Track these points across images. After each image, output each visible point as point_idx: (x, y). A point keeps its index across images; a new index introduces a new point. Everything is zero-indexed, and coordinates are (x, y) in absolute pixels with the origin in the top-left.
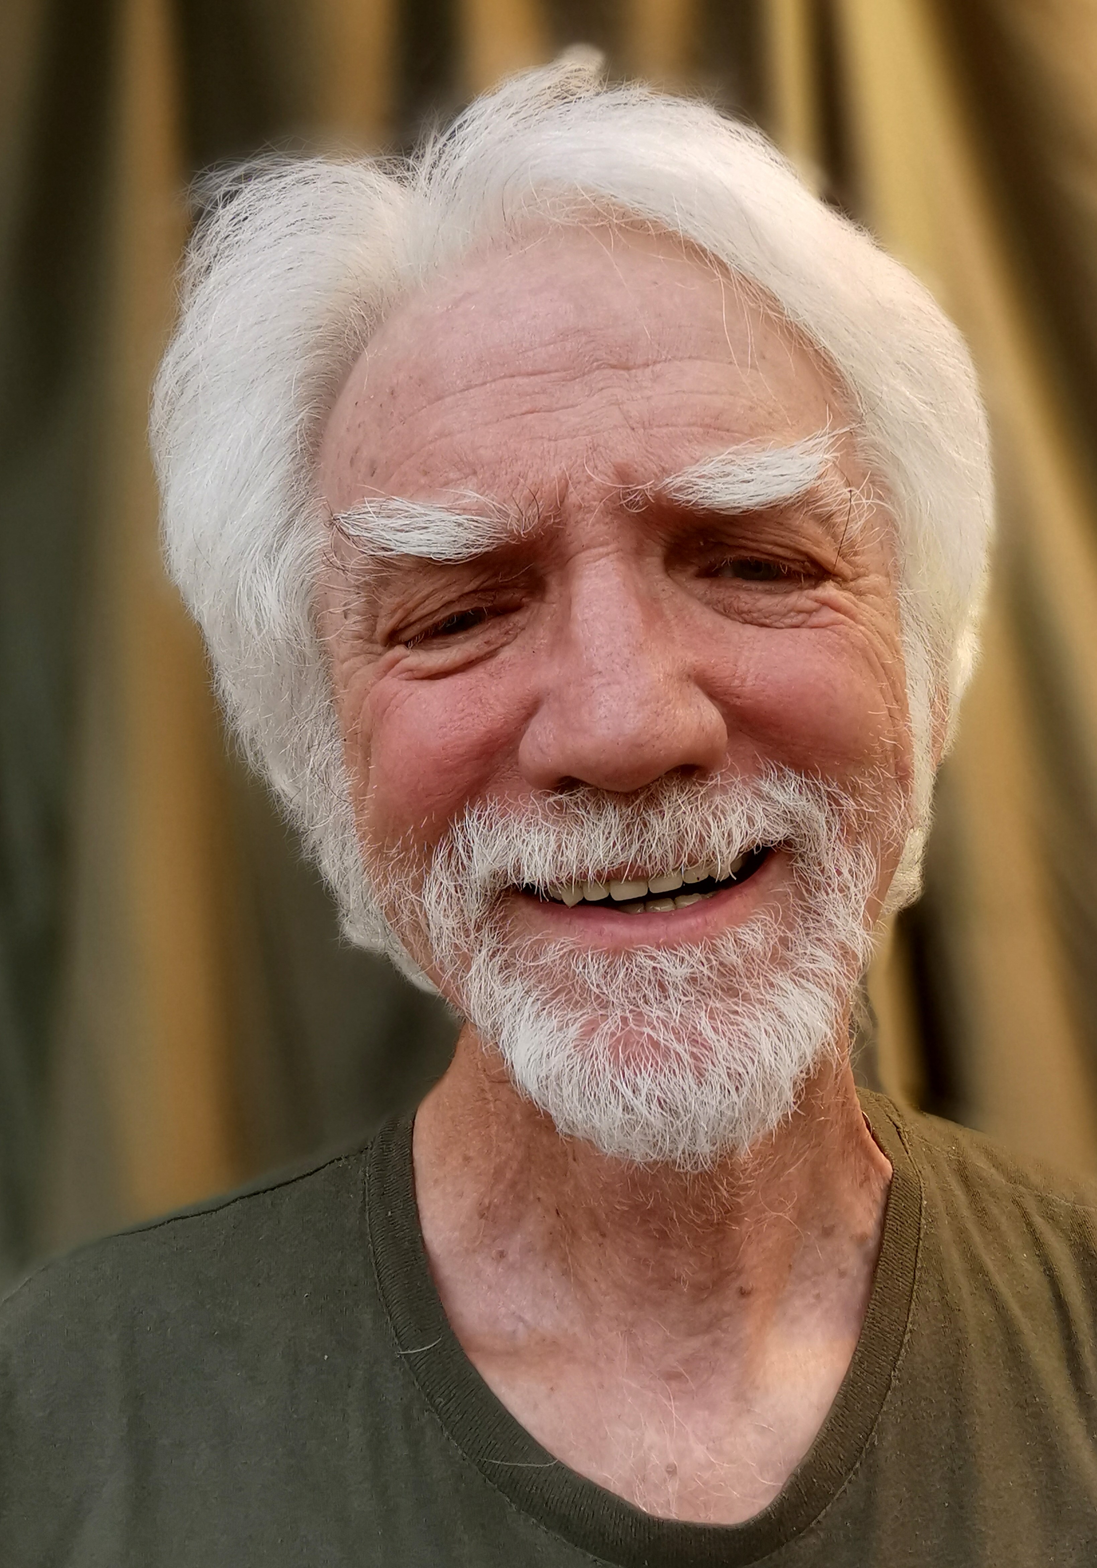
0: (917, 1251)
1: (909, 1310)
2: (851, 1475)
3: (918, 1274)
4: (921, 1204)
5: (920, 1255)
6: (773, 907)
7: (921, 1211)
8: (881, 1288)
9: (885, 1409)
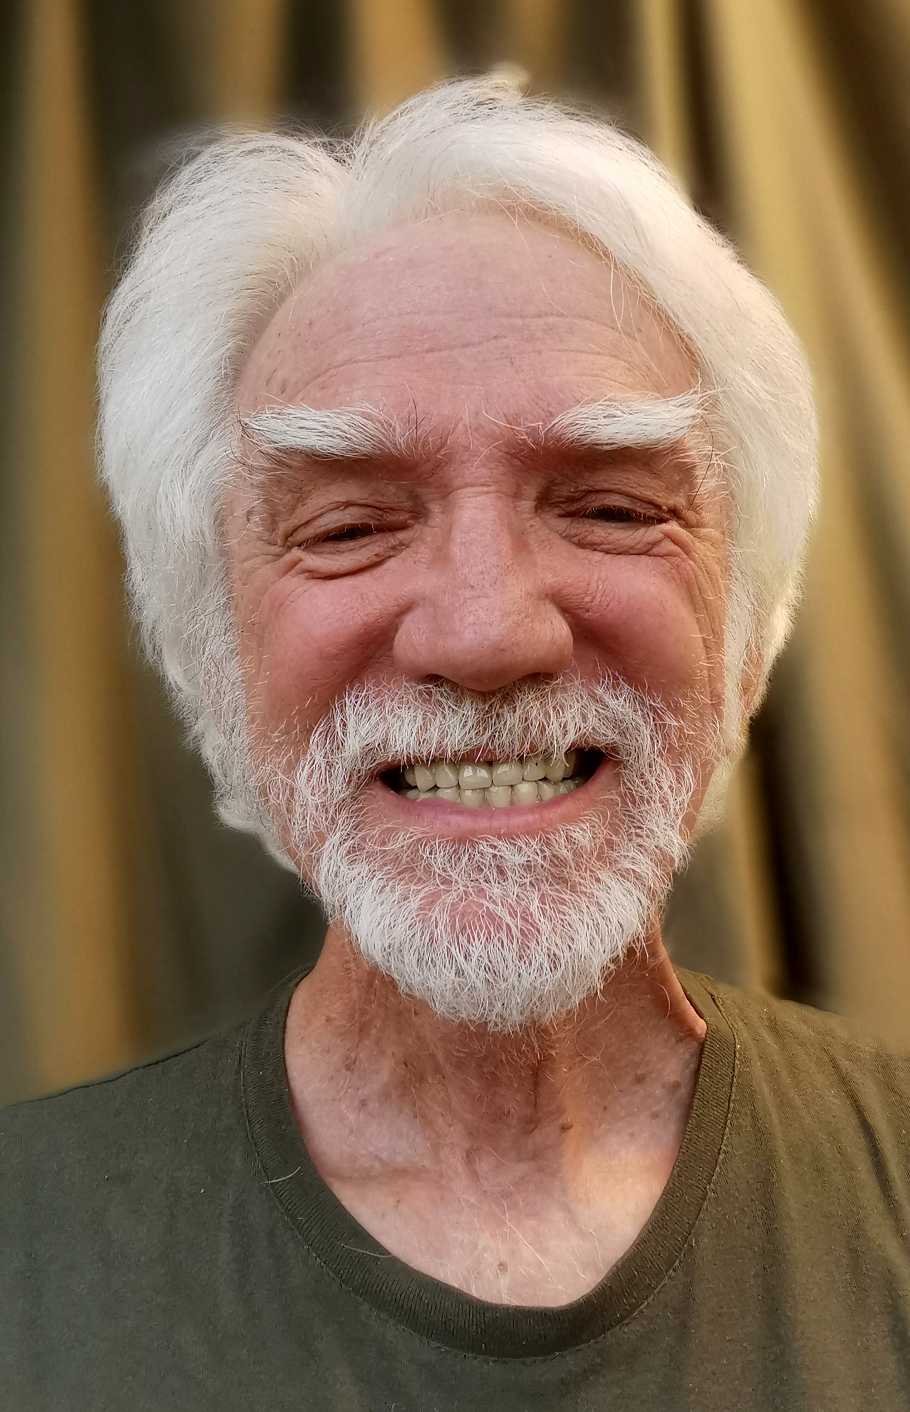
0: (732, 1087)
1: (723, 1134)
2: (671, 1271)
3: (732, 1105)
4: (735, 1047)
5: (734, 1089)
6: (602, 812)
7: (735, 1053)
8: (698, 1115)
9: (701, 1215)
